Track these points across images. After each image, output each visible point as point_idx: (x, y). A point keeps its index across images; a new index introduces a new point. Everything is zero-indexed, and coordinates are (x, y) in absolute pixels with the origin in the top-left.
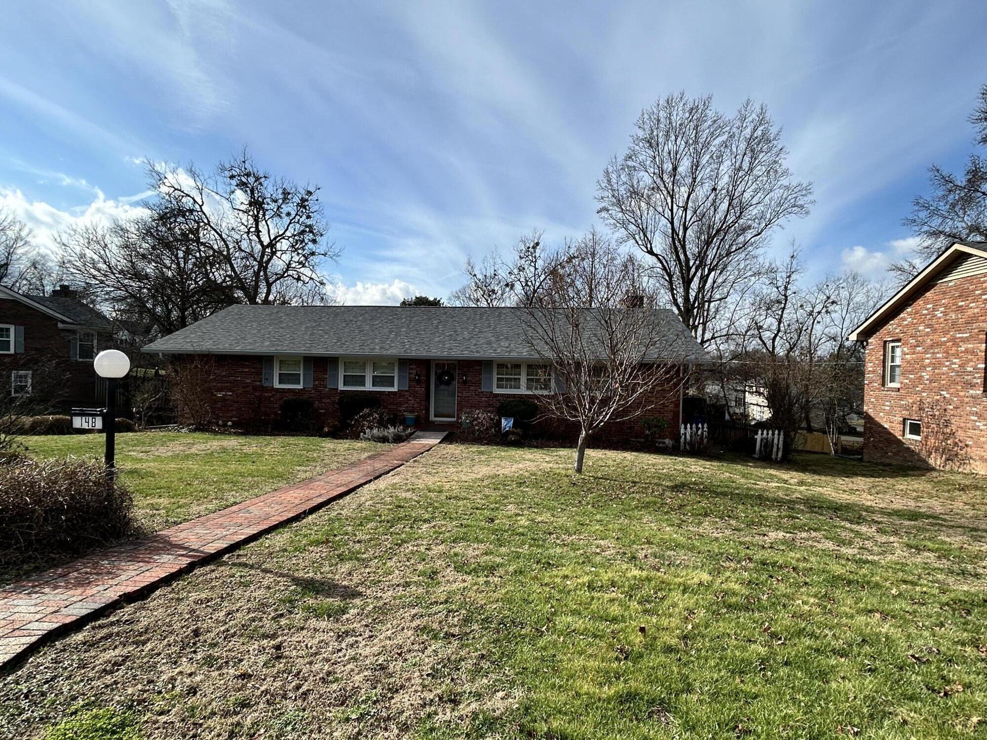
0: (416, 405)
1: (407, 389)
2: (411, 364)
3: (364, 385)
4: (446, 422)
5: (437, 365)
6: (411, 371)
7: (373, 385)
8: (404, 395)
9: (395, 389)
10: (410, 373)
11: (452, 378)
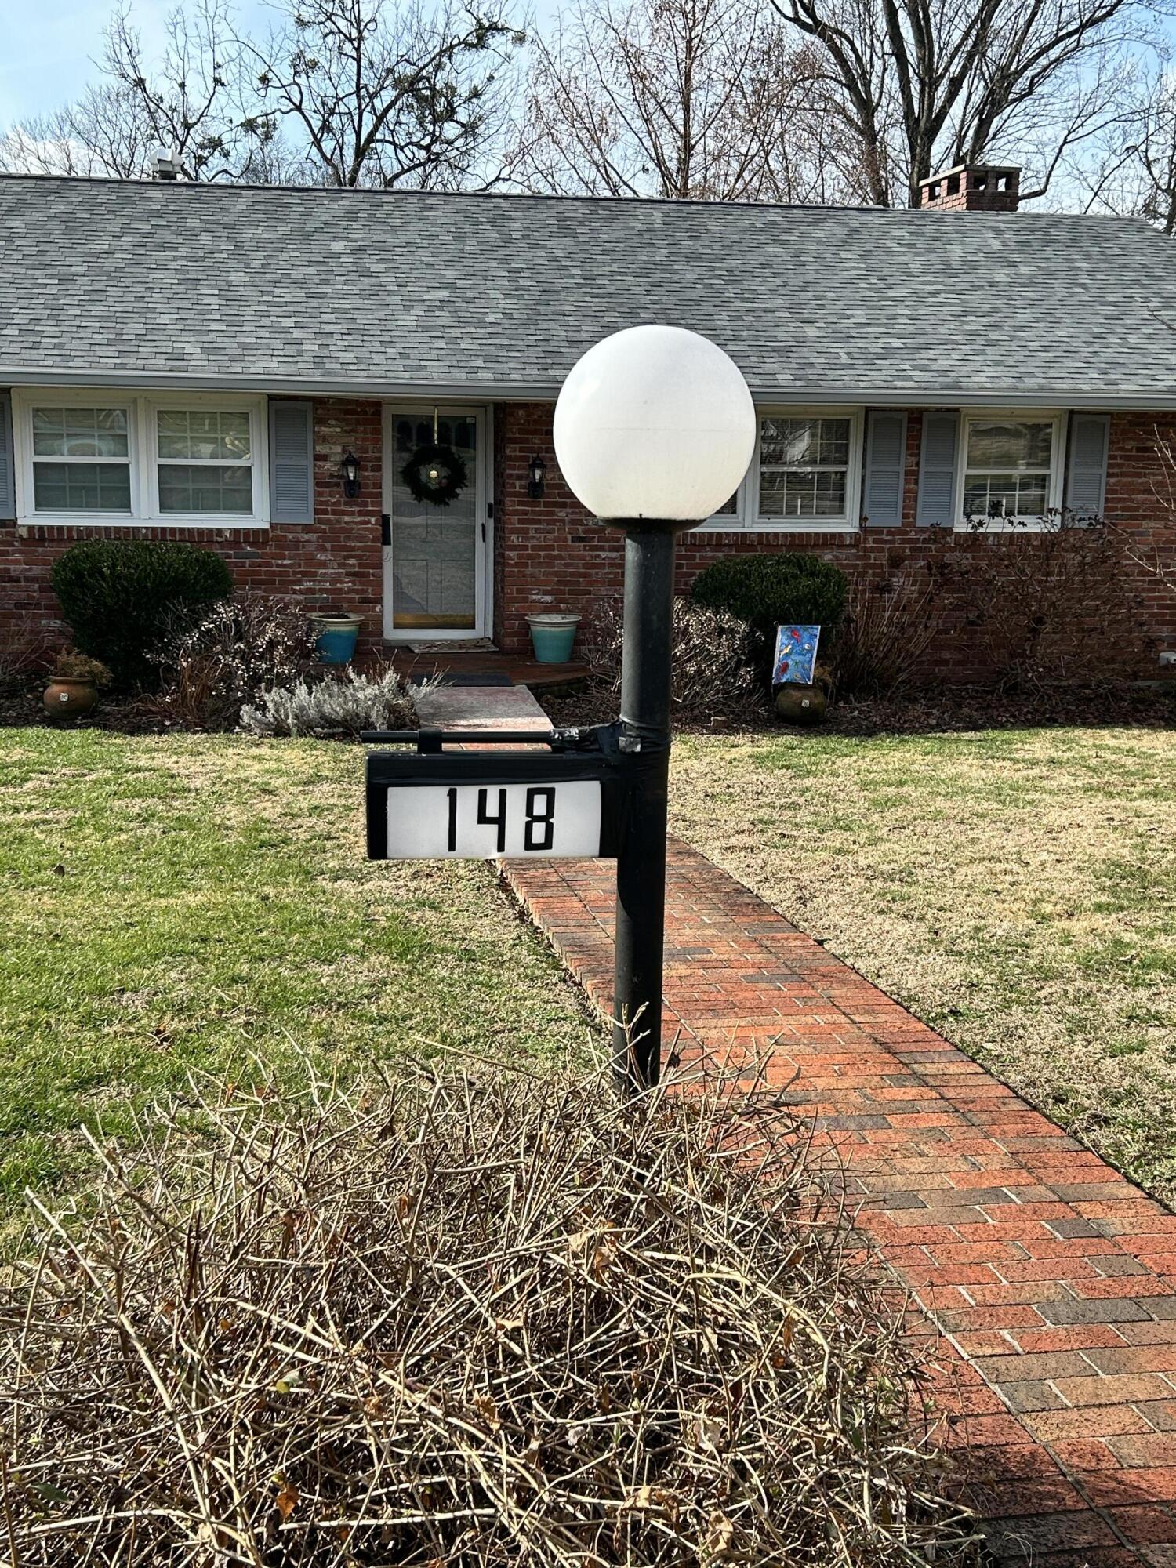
0: (347, 584)
1: (309, 519)
2: (320, 421)
3: (125, 505)
4: (452, 643)
5: (403, 426)
6: (321, 449)
7: (164, 506)
8: (296, 545)
9: (258, 519)
10: (318, 458)
11: (457, 477)
